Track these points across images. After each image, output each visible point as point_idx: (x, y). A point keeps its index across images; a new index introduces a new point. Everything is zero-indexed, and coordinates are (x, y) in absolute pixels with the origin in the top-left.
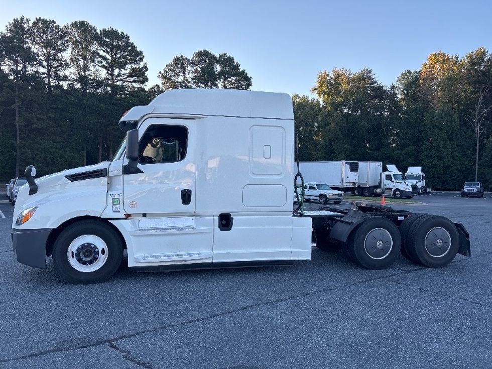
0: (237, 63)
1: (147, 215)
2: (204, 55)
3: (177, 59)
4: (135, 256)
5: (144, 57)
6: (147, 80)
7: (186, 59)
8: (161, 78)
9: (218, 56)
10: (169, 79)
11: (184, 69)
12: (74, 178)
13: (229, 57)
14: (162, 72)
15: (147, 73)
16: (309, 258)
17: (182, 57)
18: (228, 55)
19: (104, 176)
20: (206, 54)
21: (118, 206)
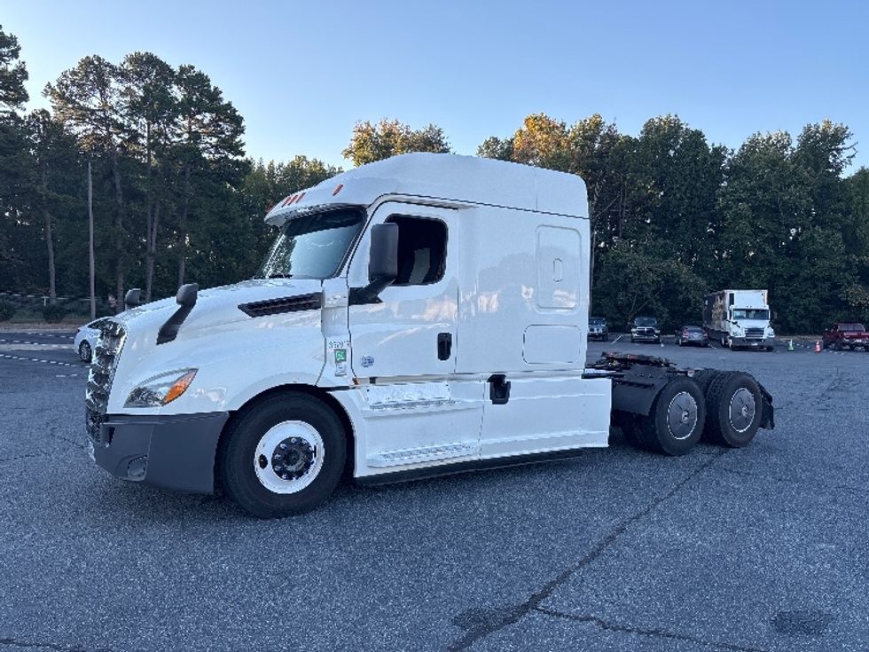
0: (216, 89)
1: (377, 380)
2: (146, 64)
3: (87, 63)
4: (367, 458)
5: (19, 49)
6: (25, 98)
7: (108, 65)
8: (49, 97)
9: (176, 69)
10: (69, 100)
11: (102, 84)
12: (256, 309)
13: (200, 75)
14: (54, 84)
15: (25, 84)
16: (606, 445)
17: (99, 59)
18: (197, 70)
19: (316, 308)
20: (151, 61)
21: (343, 363)
